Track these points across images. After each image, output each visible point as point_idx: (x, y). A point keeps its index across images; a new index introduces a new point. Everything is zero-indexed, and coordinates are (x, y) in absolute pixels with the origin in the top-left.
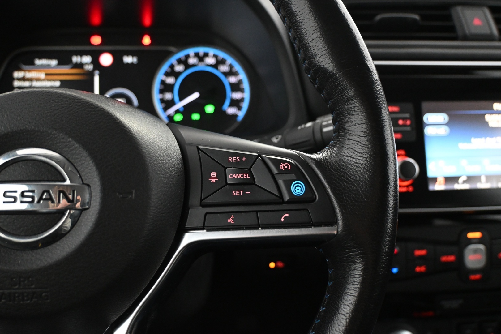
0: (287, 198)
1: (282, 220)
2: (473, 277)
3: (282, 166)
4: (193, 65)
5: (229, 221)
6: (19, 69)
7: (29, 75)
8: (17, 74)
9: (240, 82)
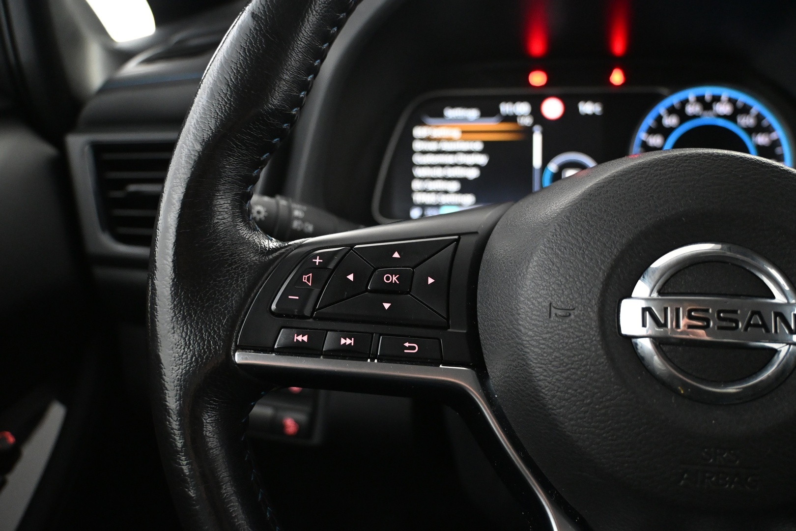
4: (695, 117)
6: (422, 124)
8: (418, 132)
9: (776, 143)
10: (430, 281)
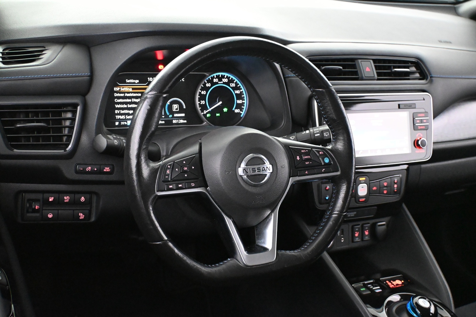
0: (323, 164)
1: (323, 171)
2: (361, 200)
3: (320, 153)
4: (217, 83)
5: (306, 173)
6: (117, 86)
7: (123, 90)
8: (115, 89)
9: (241, 93)
10: (193, 168)
